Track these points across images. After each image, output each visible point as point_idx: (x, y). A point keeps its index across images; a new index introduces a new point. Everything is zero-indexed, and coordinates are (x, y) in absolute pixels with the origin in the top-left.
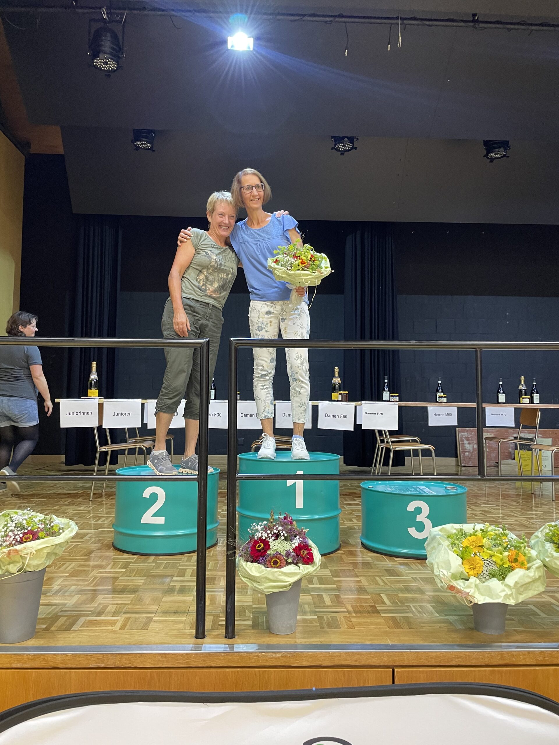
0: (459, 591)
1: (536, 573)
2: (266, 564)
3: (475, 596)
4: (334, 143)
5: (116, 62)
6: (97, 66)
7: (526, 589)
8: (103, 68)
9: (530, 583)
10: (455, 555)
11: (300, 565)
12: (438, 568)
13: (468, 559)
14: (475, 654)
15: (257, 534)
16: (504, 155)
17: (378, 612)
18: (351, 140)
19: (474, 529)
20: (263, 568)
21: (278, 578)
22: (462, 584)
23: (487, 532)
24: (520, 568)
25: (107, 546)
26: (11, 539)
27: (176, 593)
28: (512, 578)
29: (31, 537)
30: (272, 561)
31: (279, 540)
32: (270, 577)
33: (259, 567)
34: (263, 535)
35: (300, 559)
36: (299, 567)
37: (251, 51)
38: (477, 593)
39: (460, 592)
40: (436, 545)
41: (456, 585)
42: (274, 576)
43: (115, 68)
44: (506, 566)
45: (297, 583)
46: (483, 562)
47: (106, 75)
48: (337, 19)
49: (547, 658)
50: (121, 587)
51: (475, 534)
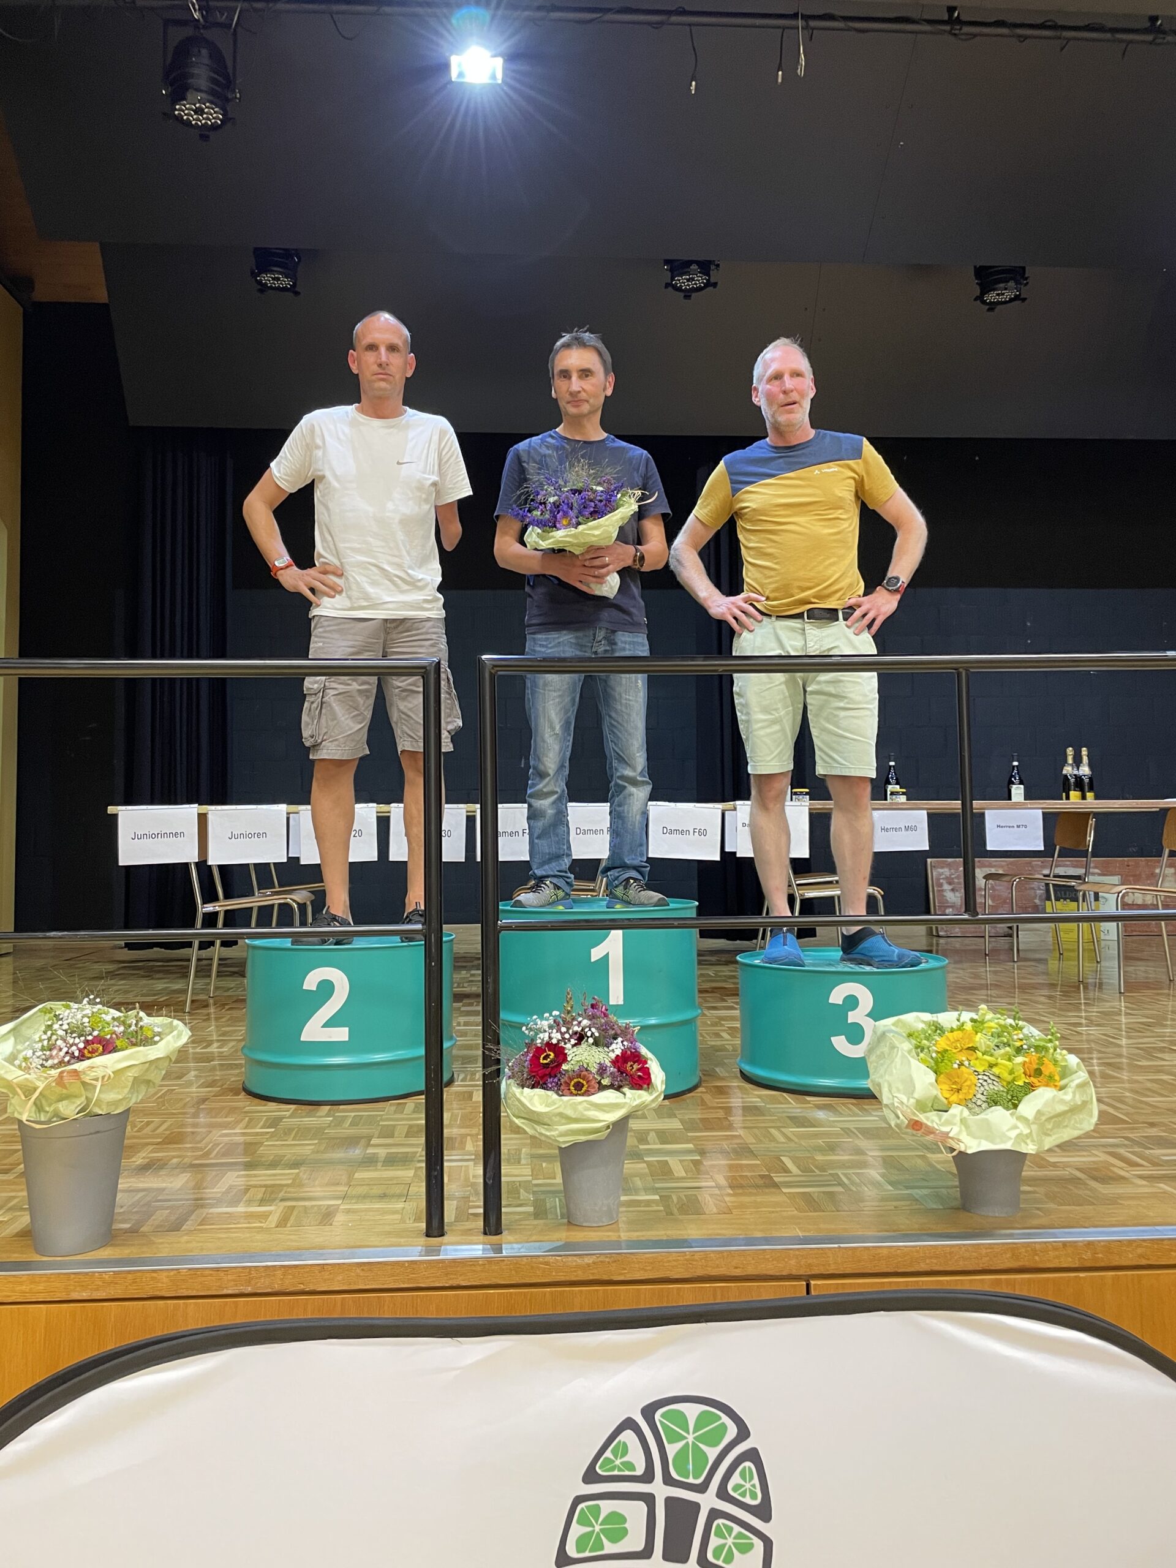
0: (930, 1131)
1: (1077, 1096)
2: (559, 1089)
3: (961, 1138)
4: (669, 274)
5: (221, 108)
6: (182, 117)
7: (1057, 1126)
8: (194, 122)
9: (1064, 1113)
10: (923, 1067)
11: (625, 1090)
12: (890, 1091)
13: (947, 1074)
14: (963, 1249)
15: (541, 1035)
16: (1016, 296)
17: (776, 1185)
18: (705, 267)
19: (958, 1020)
20: (555, 1096)
21: (584, 1115)
22: (936, 1119)
23: (982, 1022)
24: (1047, 1085)
25: (231, 1090)
26: (62, 1054)
27: (380, 1164)
28: (1029, 1106)
29: (101, 1048)
30: (573, 1083)
31: (584, 1045)
32: (569, 1112)
33: (548, 1096)
34: (553, 1035)
35: (626, 1080)
36: (625, 1094)
37: (499, 85)
38: (964, 1133)
39: (933, 1133)
40: (886, 1050)
41: (925, 1121)
42: (575, 1110)
43: (219, 122)
44: (1021, 1083)
45: (620, 1126)
46: (977, 1077)
47: (201, 136)
48: (674, 19)
49: (1100, 1255)
50: (271, 1158)
51: (961, 1028)
